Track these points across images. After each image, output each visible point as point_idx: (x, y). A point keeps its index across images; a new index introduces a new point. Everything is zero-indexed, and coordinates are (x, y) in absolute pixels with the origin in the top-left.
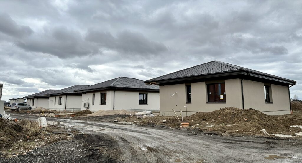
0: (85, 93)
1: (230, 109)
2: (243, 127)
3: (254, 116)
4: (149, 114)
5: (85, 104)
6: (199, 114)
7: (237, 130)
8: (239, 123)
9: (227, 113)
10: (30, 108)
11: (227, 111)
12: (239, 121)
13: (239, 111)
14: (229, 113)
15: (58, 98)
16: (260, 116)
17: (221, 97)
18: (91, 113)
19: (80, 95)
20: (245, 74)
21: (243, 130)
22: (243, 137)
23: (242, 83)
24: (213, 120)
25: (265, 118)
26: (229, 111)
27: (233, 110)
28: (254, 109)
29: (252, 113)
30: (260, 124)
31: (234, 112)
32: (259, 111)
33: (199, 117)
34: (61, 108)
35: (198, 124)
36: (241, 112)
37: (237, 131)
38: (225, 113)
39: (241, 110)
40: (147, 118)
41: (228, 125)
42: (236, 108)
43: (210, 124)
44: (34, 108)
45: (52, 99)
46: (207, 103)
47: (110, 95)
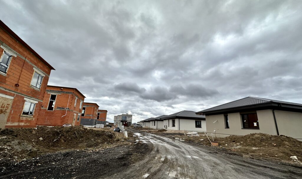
0: (165, 120)
1: (259, 134)
2: (268, 152)
3: (285, 142)
4: (196, 134)
5: (165, 126)
6: (231, 137)
7: (261, 153)
8: (265, 147)
9: (256, 137)
10: (142, 127)
11: (256, 136)
12: (266, 146)
13: (269, 137)
14: (258, 138)
15: (153, 122)
16: (293, 143)
17: (254, 124)
18: (166, 131)
19: (162, 120)
20: (277, 105)
21: (267, 155)
22: (264, 161)
23: (274, 113)
24: (242, 142)
25: (299, 146)
26: (258, 136)
27: (262, 135)
28: (286, 136)
29: (283, 139)
30: (291, 151)
31: (263, 137)
32: (292, 138)
33: (231, 139)
34: (155, 127)
35: (226, 145)
36: (271, 138)
37: (261, 155)
38: (254, 137)
39: (271, 136)
40: (193, 137)
41: (254, 148)
42: (266, 134)
43: (237, 145)
44: (144, 126)
45: (151, 122)
46: (242, 129)
47: (177, 121)
